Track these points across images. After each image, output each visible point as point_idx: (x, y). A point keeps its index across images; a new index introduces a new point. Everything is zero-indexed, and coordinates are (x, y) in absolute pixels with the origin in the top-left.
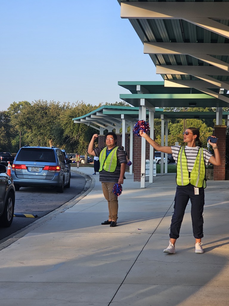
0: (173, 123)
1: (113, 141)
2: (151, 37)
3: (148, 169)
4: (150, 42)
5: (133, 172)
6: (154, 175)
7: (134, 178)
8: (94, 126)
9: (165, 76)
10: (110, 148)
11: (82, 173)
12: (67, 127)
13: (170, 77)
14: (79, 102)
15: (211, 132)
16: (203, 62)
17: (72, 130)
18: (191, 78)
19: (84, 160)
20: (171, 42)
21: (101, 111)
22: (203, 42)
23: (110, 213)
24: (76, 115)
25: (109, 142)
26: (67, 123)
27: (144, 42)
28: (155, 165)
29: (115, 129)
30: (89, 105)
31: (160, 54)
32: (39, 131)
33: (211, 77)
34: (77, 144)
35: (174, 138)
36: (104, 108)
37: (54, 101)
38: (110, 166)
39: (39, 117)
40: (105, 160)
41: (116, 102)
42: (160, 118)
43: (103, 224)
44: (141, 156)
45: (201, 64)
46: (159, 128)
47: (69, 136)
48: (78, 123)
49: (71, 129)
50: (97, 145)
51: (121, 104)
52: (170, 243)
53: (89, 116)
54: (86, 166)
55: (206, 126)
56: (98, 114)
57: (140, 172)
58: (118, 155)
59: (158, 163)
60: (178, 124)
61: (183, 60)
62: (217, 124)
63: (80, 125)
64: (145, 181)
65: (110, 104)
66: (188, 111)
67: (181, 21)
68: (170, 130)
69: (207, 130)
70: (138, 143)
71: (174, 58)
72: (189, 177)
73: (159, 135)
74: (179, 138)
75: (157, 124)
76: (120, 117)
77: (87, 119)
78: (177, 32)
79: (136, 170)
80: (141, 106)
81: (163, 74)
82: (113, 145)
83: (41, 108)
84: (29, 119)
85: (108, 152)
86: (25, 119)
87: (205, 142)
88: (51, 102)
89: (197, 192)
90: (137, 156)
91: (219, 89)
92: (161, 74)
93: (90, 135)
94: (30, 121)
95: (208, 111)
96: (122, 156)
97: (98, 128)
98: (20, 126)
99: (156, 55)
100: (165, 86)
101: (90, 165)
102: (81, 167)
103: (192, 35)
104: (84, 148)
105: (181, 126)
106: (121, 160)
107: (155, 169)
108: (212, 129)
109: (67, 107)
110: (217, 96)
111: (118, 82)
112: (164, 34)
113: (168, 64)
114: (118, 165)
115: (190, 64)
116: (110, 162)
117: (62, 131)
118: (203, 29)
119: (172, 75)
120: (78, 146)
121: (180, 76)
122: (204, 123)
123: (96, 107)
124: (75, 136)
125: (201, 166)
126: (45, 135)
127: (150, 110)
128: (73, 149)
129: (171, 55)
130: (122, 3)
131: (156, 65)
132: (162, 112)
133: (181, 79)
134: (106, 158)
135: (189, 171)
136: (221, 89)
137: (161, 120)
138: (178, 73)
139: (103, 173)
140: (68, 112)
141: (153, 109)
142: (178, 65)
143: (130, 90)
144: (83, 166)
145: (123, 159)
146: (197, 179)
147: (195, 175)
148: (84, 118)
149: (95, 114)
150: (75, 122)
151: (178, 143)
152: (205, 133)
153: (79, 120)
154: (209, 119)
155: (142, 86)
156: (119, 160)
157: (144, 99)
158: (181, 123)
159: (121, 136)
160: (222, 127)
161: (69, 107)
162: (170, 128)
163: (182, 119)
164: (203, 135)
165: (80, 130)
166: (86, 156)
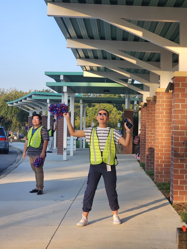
0: (90, 106)
1: (38, 121)
2: (73, 34)
3: (69, 145)
4: (72, 38)
5: (56, 147)
6: (74, 150)
7: (58, 152)
8: (25, 108)
9: (84, 68)
10: (36, 127)
11: (14, 147)
12: (2, 109)
13: (88, 68)
14: (12, 89)
15: (121, 114)
16: (116, 56)
17: (7, 111)
18: (106, 69)
19: (16, 136)
20: (90, 39)
21: (30, 97)
22: (116, 40)
23: (37, 183)
24: (10, 99)
25: (35, 122)
26: (2, 106)
27: (67, 38)
28: (75, 141)
29: (42, 112)
30: (21, 92)
31: (80, 49)
33: (122, 69)
34: (10, 123)
35: (91, 119)
36: (33, 94)
38: (35, 143)
40: (31, 138)
41: (43, 90)
42: (79, 102)
43: (31, 192)
44: (63, 134)
45: (114, 58)
46: (78, 111)
47: (3, 117)
48: (11, 106)
49: (5, 111)
50: (28, 124)
51: (47, 91)
52: (83, 216)
53: (21, 101)
54: (18, 141)
55: (116, 110)
56: (28, 99)
57: (63, 147)
58: (42, 133)
59: (77, 140)
60: (94, 108)
61: (99, 54)
62: (126, 108)
63: (13, 108)
64: (67, 155)
65: (38, 91)
66: (102, 97)
67: (98, 21)
68: (87, 113)
69: (117, 113)
70: (61, 123)
71: (92, 53)
72: (102, 156)
73: (78, 117)
74: (95, 119)
75: (77, 107)
76: (46, 102)
77: (19, 103)
78: (95, 31)
79: (59, 145)
80: (64, 93)
81: (82, 66)
82: (38, 125)
85: (34, 131)
87: (115, 123)
89: (109, 169)
90: (60, 134)
91: (128, 79)
92: (81, 66)
93: (21, 116)
95: (117, 97)
96: (45, 134)
97: (28, 110)
99: (77, 50)
100: (84, 76)
101: (22, 140)
102: (14, 142)
103: (107, 33)
104: (17, 127)
105: (97, 109)
106: (44, 137)
107: (75, 145)
108: (121, 112)
109: (2, 93)
110: (126, 85)
111: (45, 72)
112: (84, 32)
113: (87, 58)
114: (42, 142)
115: (105, 58)
116: (35, 139)
118: (116, 27)
119: (90, 67)
120: (12, 125)
121: (96, 68)
122: (115, 107)
123: (26, 93)
124: (9, 117)
125: (112, 145)
127: (71, 96)
128: (7, 127)
129: (89, 50)
130: (48, 3)
131: (77, 58)
132: (80, 98)
133: (97, 70)
134: (32, 136)
135: (102, 150)
136: (129, 80)
137: (79, 105)
138: (95, 65)
139: (30, 148)
140: (3, 97)
141: (74, 94)
142: (95, 59)
143: (54, 79)
144: (15, 141)
145: (46, 137)
146: (108, 157)
147: (107, 154)
148: (17, 102)
149: (25, 99)
150: (9, 105)
151: (94, 123)
152: (116, 115)
153: (13, 104)
154: (119, 104)
155: (65, 76)
156: (43, 138)
157: (66, 86)
158: (96, 107)
159: (47, 117)
160: (130, 110)
161: (4, 93)
162: (87, 111)
163: (96, 104)
164: (114, 117)
165: (13, 112)
166: (18, 133)
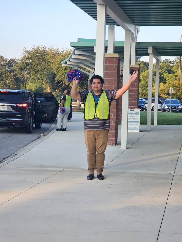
10: (97, 93)
17: (64, 74)
25: (96, 87)
32: (37, 76)
37: (53, 47)
39: (37, 62)
47: (60, 80)
49: (62, 73)
60: (174, 74)
68: (166, 80)
74: (174, 84)
83: (40, 53)
84: (27, 64)
86: (23, 64)
88: (50, 48)
94: (29, 66)
97: (88, 72)
98: (19, 70)
105: (177, 76)
107: (138, 122)
117: (54, 76)
126: (41, 79)
153: (66, 63)
158: (176, 74)
162: (166, 78)
